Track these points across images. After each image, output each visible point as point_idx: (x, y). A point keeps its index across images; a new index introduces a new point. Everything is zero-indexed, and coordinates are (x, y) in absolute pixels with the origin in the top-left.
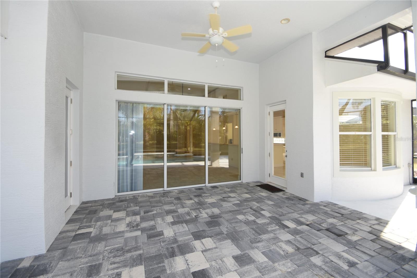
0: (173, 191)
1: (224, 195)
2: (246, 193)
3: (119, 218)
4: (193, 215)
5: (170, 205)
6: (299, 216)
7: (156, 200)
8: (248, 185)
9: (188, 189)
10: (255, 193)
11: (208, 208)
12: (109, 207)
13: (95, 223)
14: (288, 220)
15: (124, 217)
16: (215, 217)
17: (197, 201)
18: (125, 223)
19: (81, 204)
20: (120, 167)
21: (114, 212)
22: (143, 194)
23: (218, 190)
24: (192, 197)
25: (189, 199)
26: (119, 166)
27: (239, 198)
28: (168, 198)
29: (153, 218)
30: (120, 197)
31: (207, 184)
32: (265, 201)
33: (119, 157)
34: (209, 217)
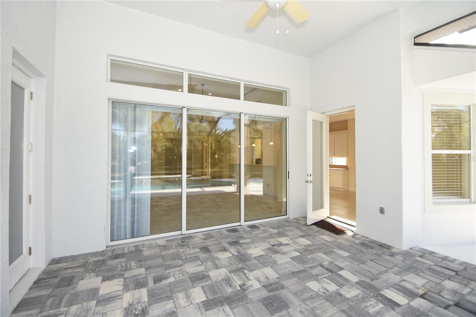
0: (196, 234)
1: (273, 241)
2: (302, 237)
3: (112, 295)
4: (236, 284)
5: (195, 264)
6: (398, 277)
7: (172, 254)
8: (299, 223)
9: (216, 231)
10: (315, 237)
11: (257, 267)
12: (95, 270)
13: (66, 309)
14: (387, 287)
15: (120, 293)
16: (273, 286)
17: (236, 254)
18: (120, 307)
19: (49, 264)
20: (114, 195)
21: (103, 280)
22: (151, 242)
23: (261, 232)
24: (226, 245)
25: (221, 250)
26: (113, 193)
27: (295, 246)
28: (190, 248)
29: (170, 293)
30: (114, 249)
31: (243, 222)
32: (335, 250)
33: (113, 181)
34: (264, 286)
